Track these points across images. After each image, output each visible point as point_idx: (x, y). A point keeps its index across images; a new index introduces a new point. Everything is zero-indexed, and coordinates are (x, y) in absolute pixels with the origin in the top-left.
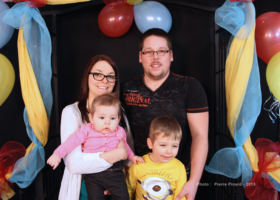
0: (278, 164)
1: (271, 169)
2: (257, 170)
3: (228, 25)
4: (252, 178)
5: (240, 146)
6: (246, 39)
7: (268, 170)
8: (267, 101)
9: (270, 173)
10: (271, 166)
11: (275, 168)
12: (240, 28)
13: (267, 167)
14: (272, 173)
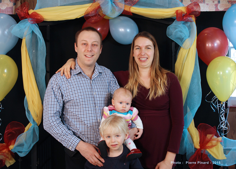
0: (214, 143)
1: (209, 147)
2: (198, 147)
3: (177, 38)
4: (195, 153)
5: (185, 128)
6: (190, 49)
7: (207, 148)
8: (208, 95)
9: (208, 150)
10: (209, 144)
11: (212, 146)
12: (185, 40)
13: (206, 145)
14: (209, 150)
